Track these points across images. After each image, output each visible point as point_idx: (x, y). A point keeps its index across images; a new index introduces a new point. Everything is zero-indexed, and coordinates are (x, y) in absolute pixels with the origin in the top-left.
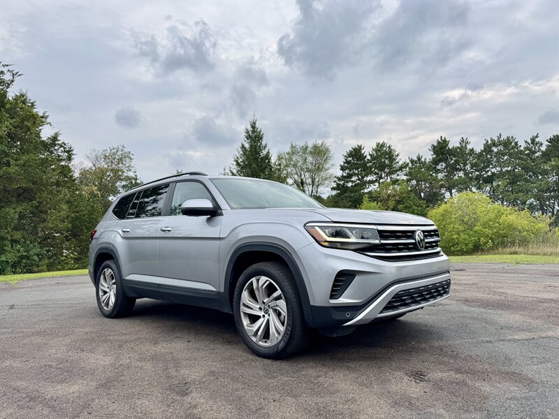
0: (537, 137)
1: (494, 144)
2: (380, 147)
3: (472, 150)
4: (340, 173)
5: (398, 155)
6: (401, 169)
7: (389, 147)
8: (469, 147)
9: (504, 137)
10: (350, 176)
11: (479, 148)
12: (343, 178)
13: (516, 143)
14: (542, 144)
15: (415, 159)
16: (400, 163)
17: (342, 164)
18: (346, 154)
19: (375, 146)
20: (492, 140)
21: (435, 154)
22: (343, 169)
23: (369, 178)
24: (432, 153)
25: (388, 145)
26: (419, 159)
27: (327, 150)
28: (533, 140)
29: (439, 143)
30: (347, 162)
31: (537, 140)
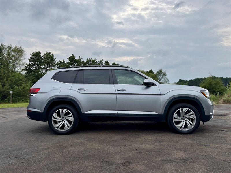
0: (102, 60)
1: (90, 61)
2: (48, 54)
3: (83, 61)
4: (28, 63)
5: (55, 59)
6: (57, 65)
7: (52, 55)
8: (82, 60)
9: (93, 59)
10: (33, 65)
11: (85, 61)
12: (29, 65)
13: (96, 61)
14: (103, 63)
15: (62, 61)
16: (56, 62)
17: (30, 58)
18: (32, 54)
19: (45, 53)
20: (90, 59)
21: (69, 61)
22: (30, 61)
23: (42, 67)
24: (68, 60)
25: (52, 54)
26: (64, 61)
27: (23, 50)
28: (101, 61)
29: (71, 57)
30: (32, 58)
31: (102, 61)
